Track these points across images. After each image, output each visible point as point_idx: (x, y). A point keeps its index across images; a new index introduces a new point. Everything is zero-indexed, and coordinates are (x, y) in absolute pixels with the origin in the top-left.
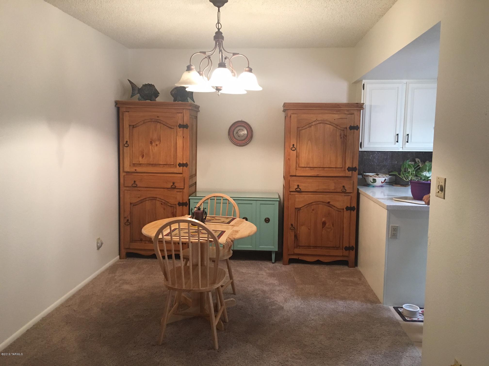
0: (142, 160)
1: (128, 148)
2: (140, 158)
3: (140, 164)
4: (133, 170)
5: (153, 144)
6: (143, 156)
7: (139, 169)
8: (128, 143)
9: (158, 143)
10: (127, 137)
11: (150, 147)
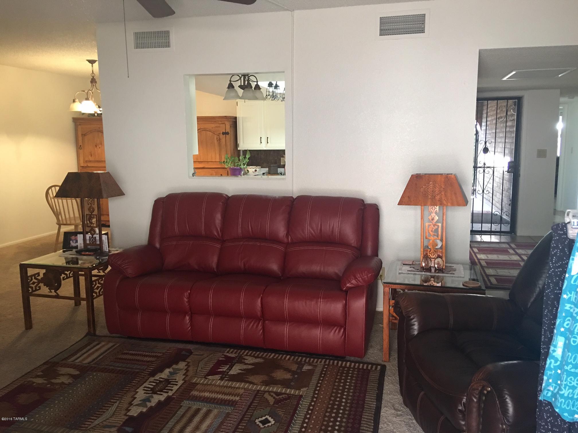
0: (91, 159)
1: (82, 150)
2: (90, 157)
3: (90, 161)
4: (86, 165)
5: (98, 147)
6: (91, 156)
7: (89, 165)
8: (82, 146)
9: (100, 146)
10: (80, 143)
11: (96, 149)
